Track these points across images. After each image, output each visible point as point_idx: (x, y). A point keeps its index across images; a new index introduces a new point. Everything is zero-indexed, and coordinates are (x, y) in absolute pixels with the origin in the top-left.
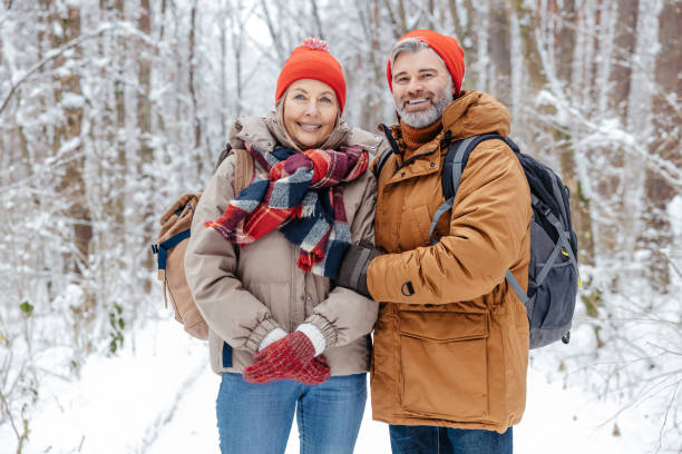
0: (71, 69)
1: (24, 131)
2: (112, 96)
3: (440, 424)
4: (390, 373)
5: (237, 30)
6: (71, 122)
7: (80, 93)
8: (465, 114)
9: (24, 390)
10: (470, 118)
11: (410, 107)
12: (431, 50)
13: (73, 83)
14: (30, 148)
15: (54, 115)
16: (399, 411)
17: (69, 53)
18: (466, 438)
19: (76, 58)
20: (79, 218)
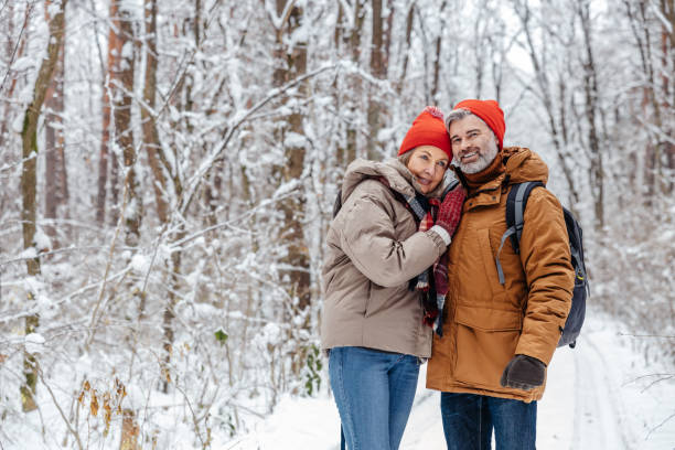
0: (292, 108)
1: (248, 172)
2: (344, 135)
3: (481, 393)
4: (446, 352)
5: (497, 58)
6: (291, 164)
7: (302, 133)
8: (521, 165)
9: (223, 423)
10: (525, 169)
11: (465, 160)
12: (473, 116)
13: (295, 122)
14: (252, 190)
15: (277, 156)
16: (450, 381)
17: (291, 92)
18: (504, 407)
19: (298, 97)
20: (295, 265)
